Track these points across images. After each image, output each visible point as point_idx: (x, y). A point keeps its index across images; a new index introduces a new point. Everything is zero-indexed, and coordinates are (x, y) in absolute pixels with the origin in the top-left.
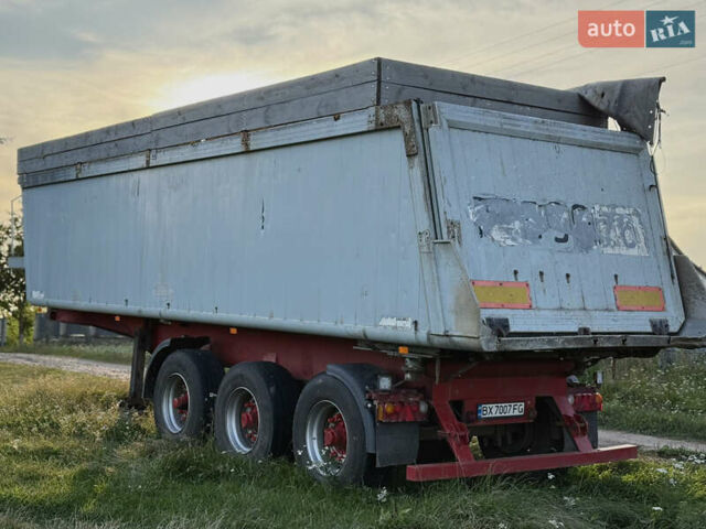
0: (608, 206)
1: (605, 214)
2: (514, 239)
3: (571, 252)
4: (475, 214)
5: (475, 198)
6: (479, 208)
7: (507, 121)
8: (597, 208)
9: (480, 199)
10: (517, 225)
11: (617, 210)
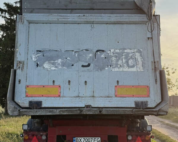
0: (120, 50)
1: (117, 53)
2: (56, 67)
3: (91, 71)
4: (36, 58)
5: (37, 51)
6: (39, 55)
7: (62, 17)
8: (112, 51)
9: (40, 51)
10: (60, 61)
11: (126, 51)
